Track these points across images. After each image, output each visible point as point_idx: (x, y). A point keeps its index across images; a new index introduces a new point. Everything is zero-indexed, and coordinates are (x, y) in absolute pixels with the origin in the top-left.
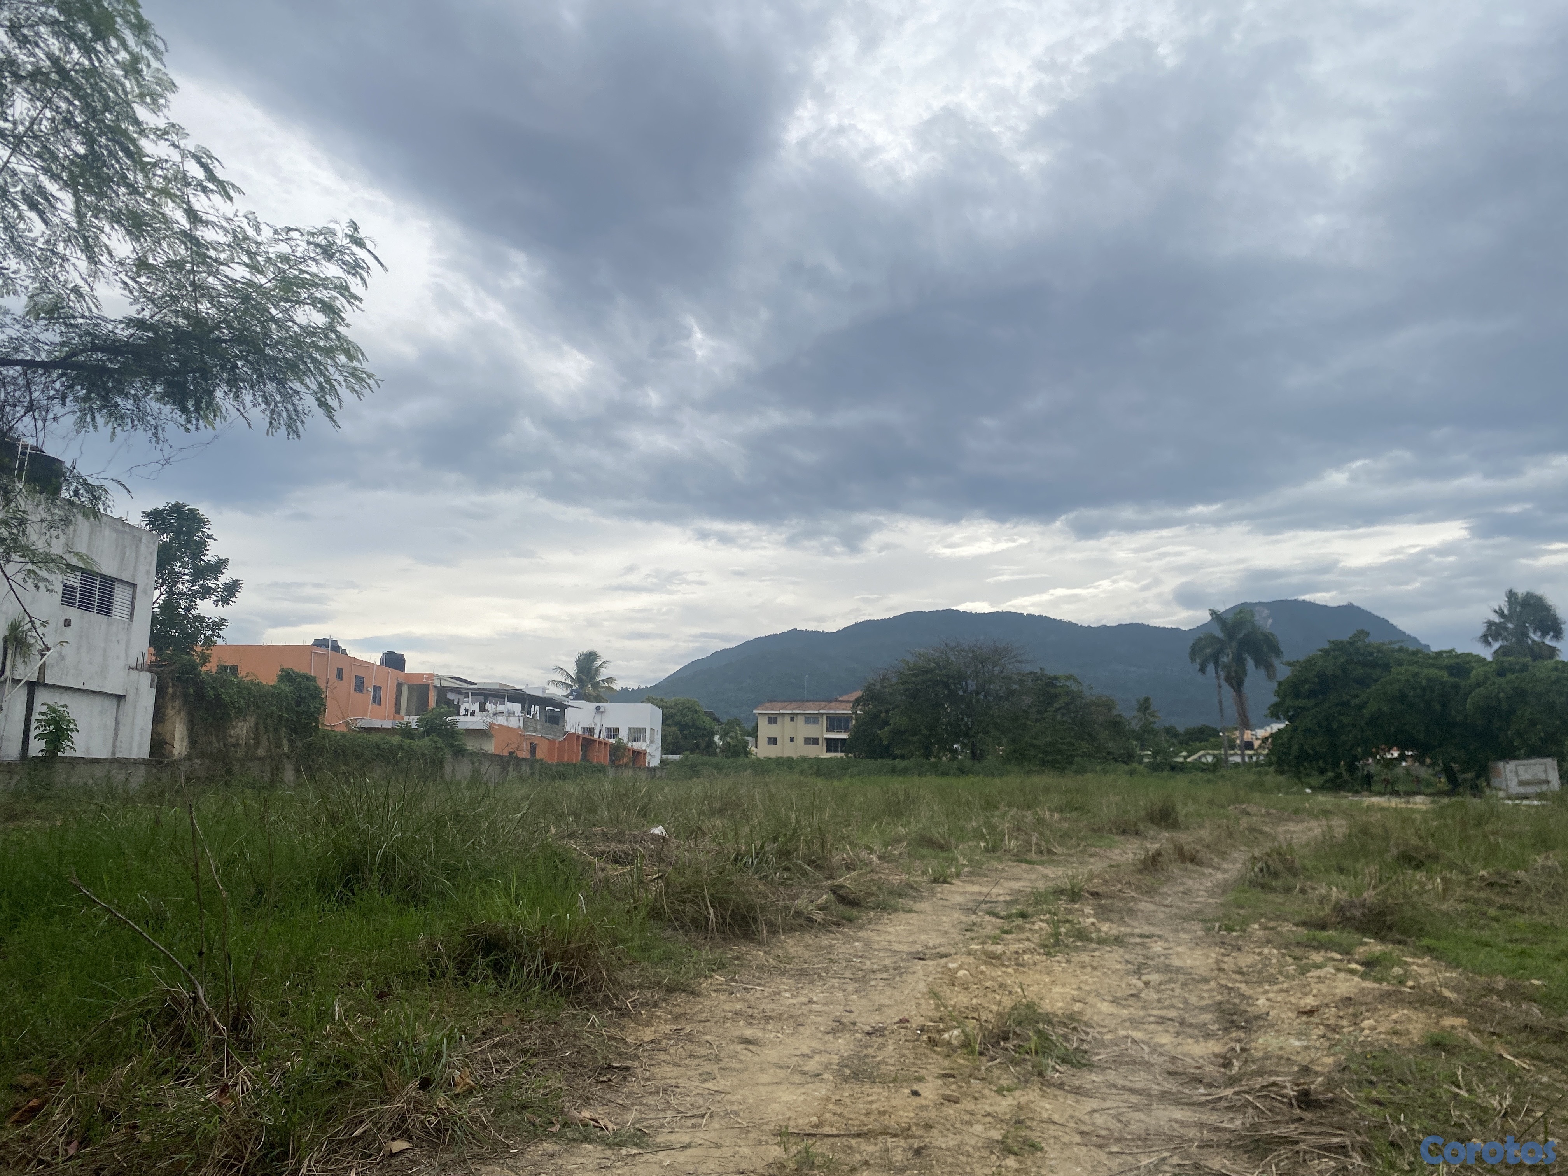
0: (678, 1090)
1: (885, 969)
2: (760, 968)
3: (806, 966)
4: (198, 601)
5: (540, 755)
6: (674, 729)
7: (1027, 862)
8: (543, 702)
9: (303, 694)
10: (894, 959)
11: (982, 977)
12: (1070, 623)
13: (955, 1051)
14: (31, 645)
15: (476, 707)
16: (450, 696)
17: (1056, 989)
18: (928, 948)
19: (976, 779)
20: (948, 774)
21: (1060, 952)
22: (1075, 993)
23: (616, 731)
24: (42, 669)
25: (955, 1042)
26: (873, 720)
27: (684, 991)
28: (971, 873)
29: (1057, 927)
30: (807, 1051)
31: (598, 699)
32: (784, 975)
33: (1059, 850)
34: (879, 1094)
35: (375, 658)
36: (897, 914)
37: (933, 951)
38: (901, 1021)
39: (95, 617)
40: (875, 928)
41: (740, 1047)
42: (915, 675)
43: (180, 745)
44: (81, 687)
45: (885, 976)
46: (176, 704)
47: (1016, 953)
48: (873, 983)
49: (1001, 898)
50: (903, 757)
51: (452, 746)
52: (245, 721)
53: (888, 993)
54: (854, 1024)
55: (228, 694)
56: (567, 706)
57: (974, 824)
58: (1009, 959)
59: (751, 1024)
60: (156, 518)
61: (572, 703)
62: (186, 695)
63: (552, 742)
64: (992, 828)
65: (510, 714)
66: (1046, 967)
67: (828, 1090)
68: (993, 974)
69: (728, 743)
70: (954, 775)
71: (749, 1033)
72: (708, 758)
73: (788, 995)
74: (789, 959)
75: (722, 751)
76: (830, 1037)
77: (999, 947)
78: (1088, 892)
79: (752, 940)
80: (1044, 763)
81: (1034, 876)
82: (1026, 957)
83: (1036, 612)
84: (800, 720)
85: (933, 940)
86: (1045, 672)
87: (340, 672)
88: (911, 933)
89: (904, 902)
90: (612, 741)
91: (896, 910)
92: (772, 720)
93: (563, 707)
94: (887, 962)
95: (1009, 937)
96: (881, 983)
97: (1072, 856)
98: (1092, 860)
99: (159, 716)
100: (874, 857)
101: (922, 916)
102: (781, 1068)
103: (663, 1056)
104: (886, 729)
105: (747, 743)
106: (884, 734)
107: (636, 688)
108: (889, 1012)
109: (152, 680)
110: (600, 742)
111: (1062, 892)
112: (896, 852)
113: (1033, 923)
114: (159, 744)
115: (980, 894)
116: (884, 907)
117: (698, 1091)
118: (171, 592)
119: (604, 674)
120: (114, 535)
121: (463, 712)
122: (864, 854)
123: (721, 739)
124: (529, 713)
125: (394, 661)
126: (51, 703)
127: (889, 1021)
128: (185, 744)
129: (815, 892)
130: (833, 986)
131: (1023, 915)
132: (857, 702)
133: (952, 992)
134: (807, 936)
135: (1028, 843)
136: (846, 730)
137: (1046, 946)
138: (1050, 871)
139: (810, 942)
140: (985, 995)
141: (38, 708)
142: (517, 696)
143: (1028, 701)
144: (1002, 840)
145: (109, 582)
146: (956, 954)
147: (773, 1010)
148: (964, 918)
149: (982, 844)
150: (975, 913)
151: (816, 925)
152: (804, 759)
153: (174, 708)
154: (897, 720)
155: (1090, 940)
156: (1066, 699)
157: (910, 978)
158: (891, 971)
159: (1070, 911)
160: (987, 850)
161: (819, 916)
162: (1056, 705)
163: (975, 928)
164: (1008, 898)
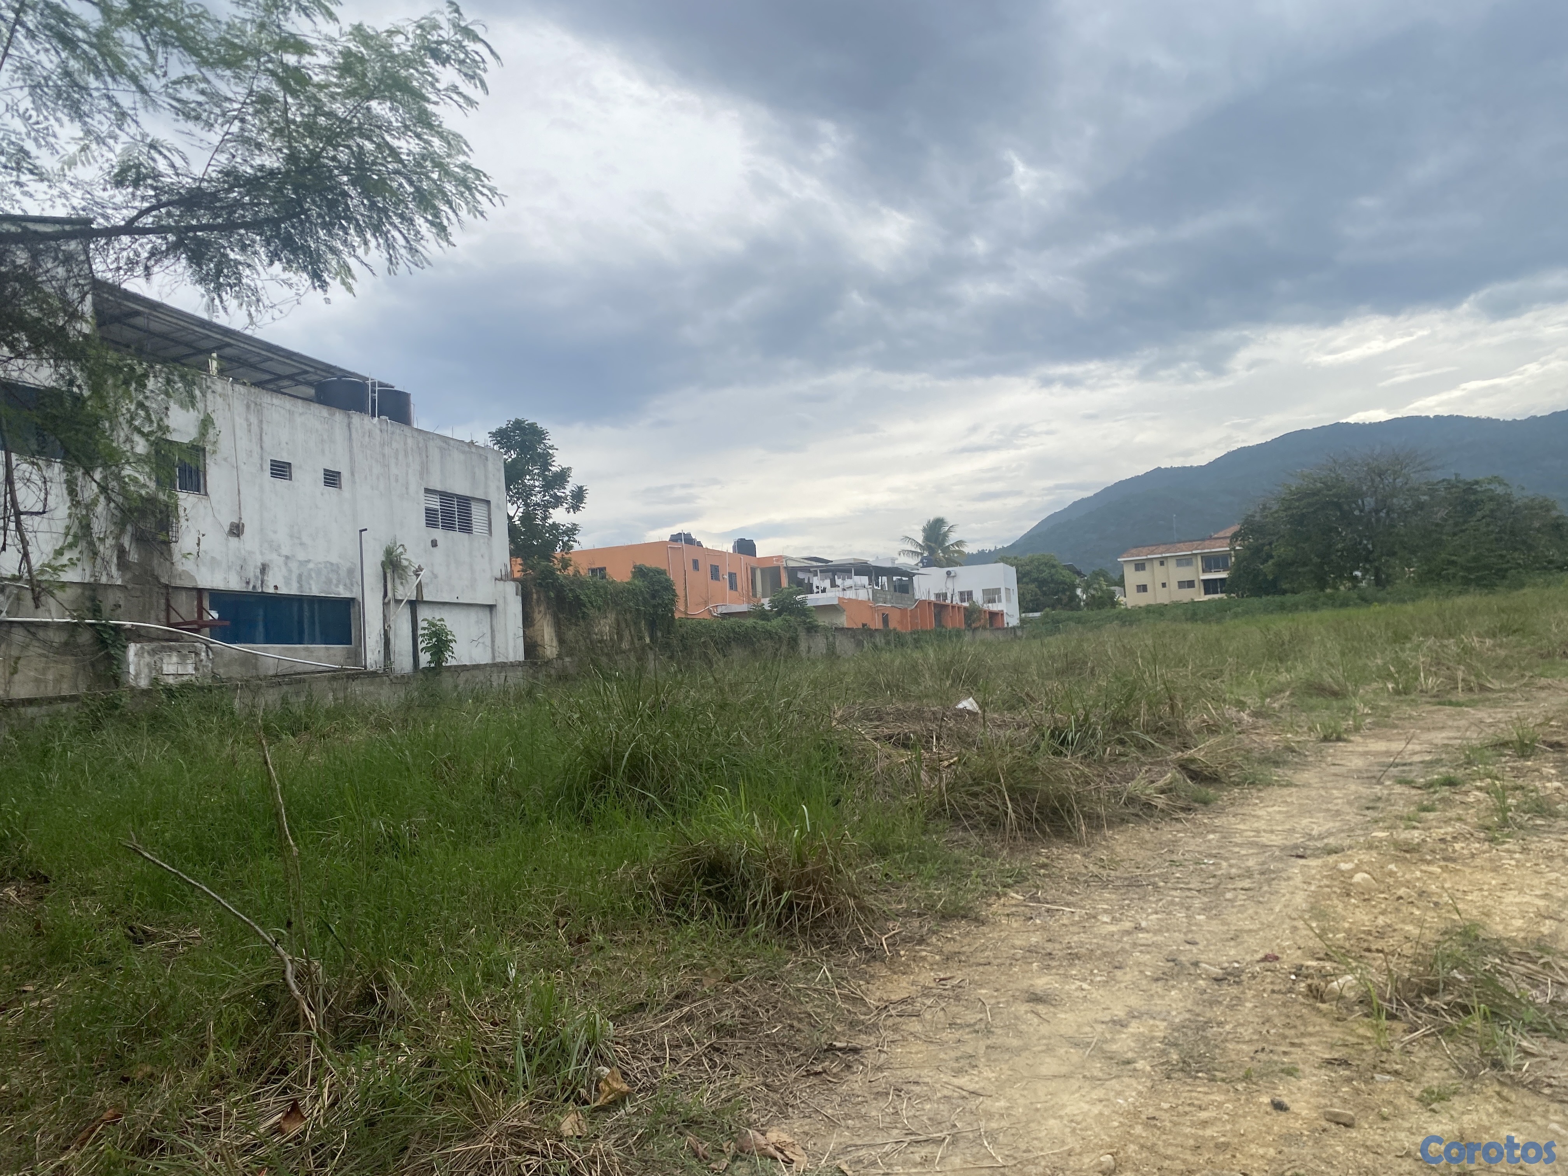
0: (917, 1089)
1: (1248, 874)
2: (1074, 879)
3: (1138, 872)
4: (551, 510)
5: (892, 625)
6: (1032, 586)
7: (1451, 703)
8: (890, 572)
9: (656, 588)
10: (1262, 858)
11: (1391, 881)
12: (1489, 420)
13: (1351, 1011)
14: (406, 567)
15: (827, 583)
16: (801, 575)
17: (1510, 897)
18: (1311, 838)
19: (1383, 608)
20: (1347, 605)
21: (1508, 836)
22: (1541, 903)
23: (970, 594)
24: (419, 587)
25: (1351, 995)
26: (1256, 553)
27: (964, 917)
28: (1376, 724)
29: (1502, 798)
30: (1120, 1012)
31: (951, 562)
32: (1105, 887)
33: (1496, 684)
34: (1220, 1105)
35: (728, 547)
36: (1270, 789)
37: (1319, 844)
38: (1266, 959)
39: (457, 535)
40: (1240, 811)
41: (1023, 1008)
42: (1298, 500)
43: (550, 648)
44: (456, 601)
45: (1246, 884)
46: (542, 609)
47: (1442, 840)
48: (1229, 895)
49: (1417, 758)
50: (1294, 592)
51: (805, 623)
52: (606, 617)
53: (1251, 911)
54: (1196, 964)
55: (586, 594)
56: (914, 574)
57: (1379, 662)
58: (1433, 851)
59: (1048, 967)
60: (502, 437)
61: (922, 571)
62: (548, 598)
63: (903, 611)
64: (1403, 666)
65: (857, 588)
66: (1491, 860)
67: (1140, 1093)
68: (1408, 876)
69: (1093, 596)
70: (1356, 604)
71: (1042, 982)
72: (1070, 613)
73: (1106, 918)
74: (1114, 863)
75: (1087, 604)
76: (1158, 987)
77: (1416, 833)
78: (1544, 742)
79: (1068, 840)
80: (1467, 582)
81: (1463, 723)
82: (1457, 846)
83: (1444, 412)
84: (1171, 565)
85: (1319, 824)
86: (1462, 478)
87: (696, 563)
88: (1289, 816)
89: (1280, 771)
90: (966, 604)
91: (1269, 784)
92: (1140, 566)
93: (911, 576)
94: (1251, 863)
95: (1431, 815)
96: (1242, 896)
97: (1514, 691)
98: (1543, 694)
99: (527, 620)
100: (1244, 716)
101: (1305, 792)
102: (1077, 1045)
103: (915, 1026)
104: (1270, 562)
105: (1114, 593)
106: (1269, 569)
107: (993, 549)
108: (1251, 941)
109: (517, 588)
110: (953, 607)
111: (1505, 744)
112: (1276, 705)
113: (1466, 793)
114: (531, 647)
115: (1388, 753)
116: (1253, 782)
117: (946, 1092)
118: (527, 505)
119: (953, 538)
120: (462, 457)
121: (815, 590)
122: (1231, 712)
123: (1083, 592)
124: (877, 585)
125: (745, 547)
126: (430, 619)
127: (1248, 958)
128: (555, 643)
129: (1157, 769)
130: (1172, 903)
131: (1450, 782)
132: (1235, 537)
133: (1345, 908)
134: (1144, 829)
135: (1453, 679)
136: (1225, 568)
137: (1488, 828)
138: (1483, 714)
139: (1148, 837)
140: (1398, 910)
141: (422, 624)
142: (862, 569)
143: (1442, 513)
144: (1417, 679)
145: (465, 502)
146: (1350, 847)
147: (1081, 944)
148: (1364, 791)
149: (1390, 686)
150: (1379, 782)
151: (1156, 812)
152: (1176, 605)
153: (540, 612)
154: (1282, 551)
155: (1555, 815)
156: (1491, 505)
157: (1283, 887)
158: (1257, 876)
159: (1519, 773)
160: (1397, 692)
161: (1161, 801)
162: (1479, 514)
163: (1380, 805)
164: (1428, 758)
